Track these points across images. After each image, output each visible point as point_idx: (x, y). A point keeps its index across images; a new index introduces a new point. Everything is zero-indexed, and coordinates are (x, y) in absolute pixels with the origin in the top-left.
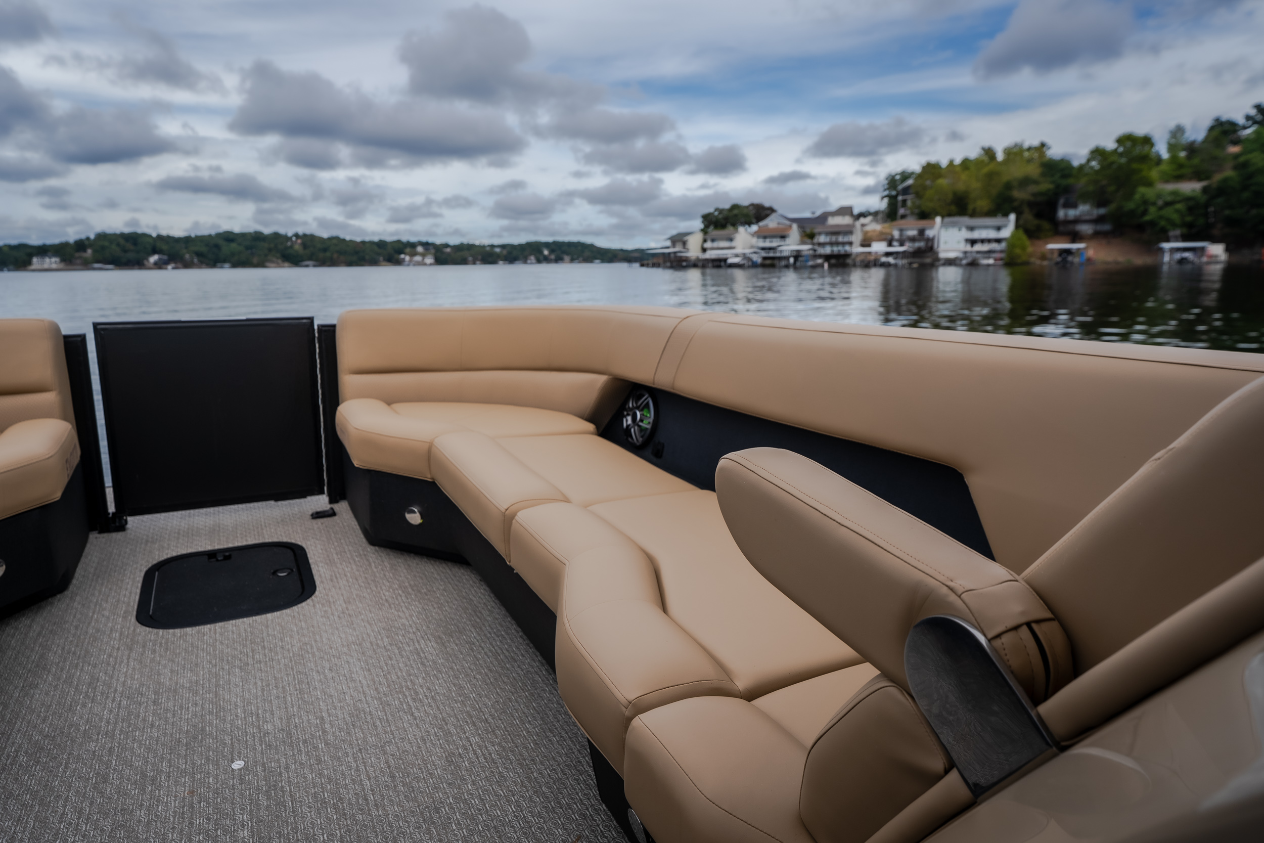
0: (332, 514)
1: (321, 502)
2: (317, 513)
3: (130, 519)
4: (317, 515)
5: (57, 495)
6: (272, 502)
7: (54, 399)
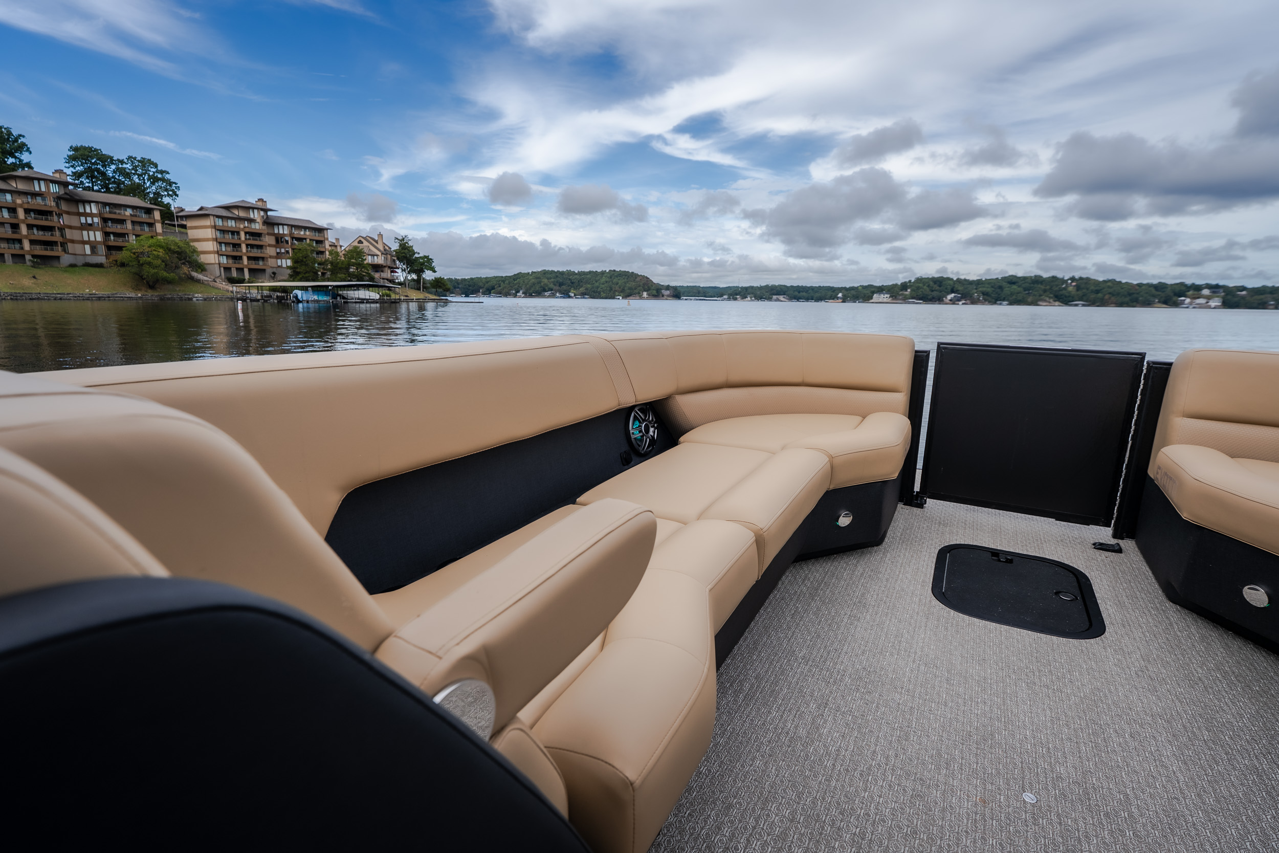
5: (895, 475)
7: (901, 398)
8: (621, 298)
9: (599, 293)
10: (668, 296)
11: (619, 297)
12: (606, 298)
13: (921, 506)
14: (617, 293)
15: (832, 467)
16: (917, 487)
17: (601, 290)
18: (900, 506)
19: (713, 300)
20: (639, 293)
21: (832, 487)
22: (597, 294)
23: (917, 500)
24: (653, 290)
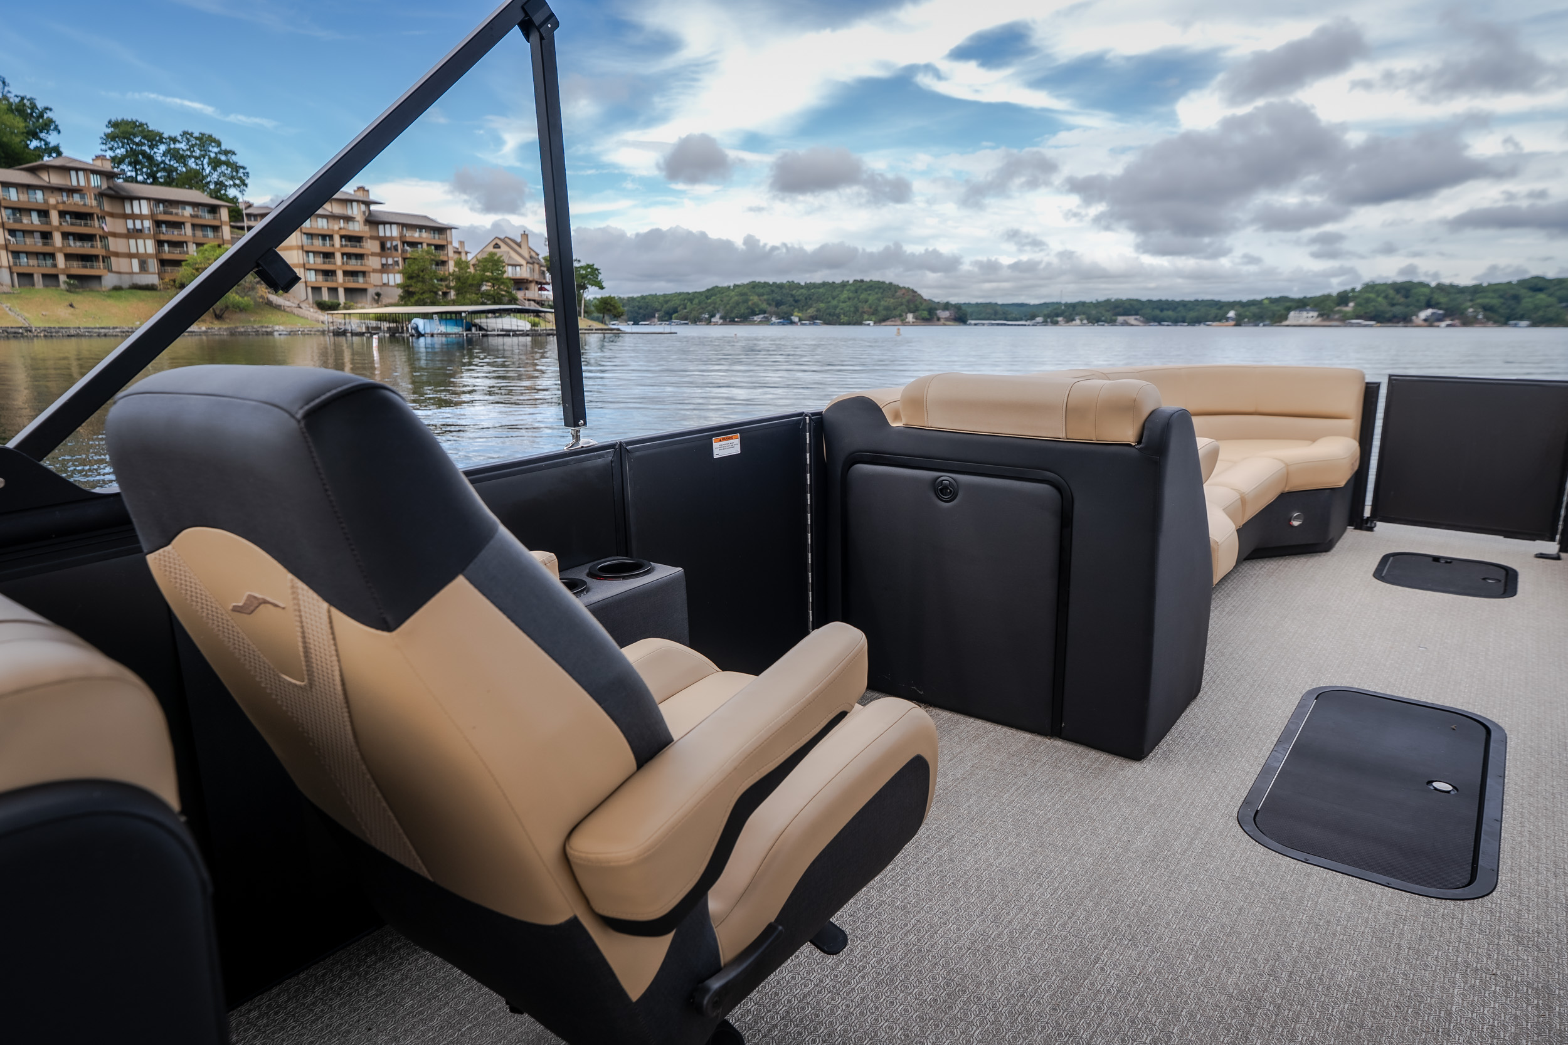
0: (1558, 558)
1: (1552, 547)
2: (1541, 554)
3: (1379, 524)
4: (1541, 556)
5: (1342, 484)
6: (1501, 538)
7: (1352, 424)
8: (871, 323)
9: (838, 316)
10: (947, 319)
11: (868, 322)
12: (849, 324)
13: (1371, 529)
14: (866, 316)
15: (1288, 474)
16: (1367, 513)
17: (842, 311)
18: (1350, 528)
19: (1019, 325)
20: (901, 316)
21: (1287, 490)
22: (835, 318)
23: (1367, 524)
24: (924, 310)
